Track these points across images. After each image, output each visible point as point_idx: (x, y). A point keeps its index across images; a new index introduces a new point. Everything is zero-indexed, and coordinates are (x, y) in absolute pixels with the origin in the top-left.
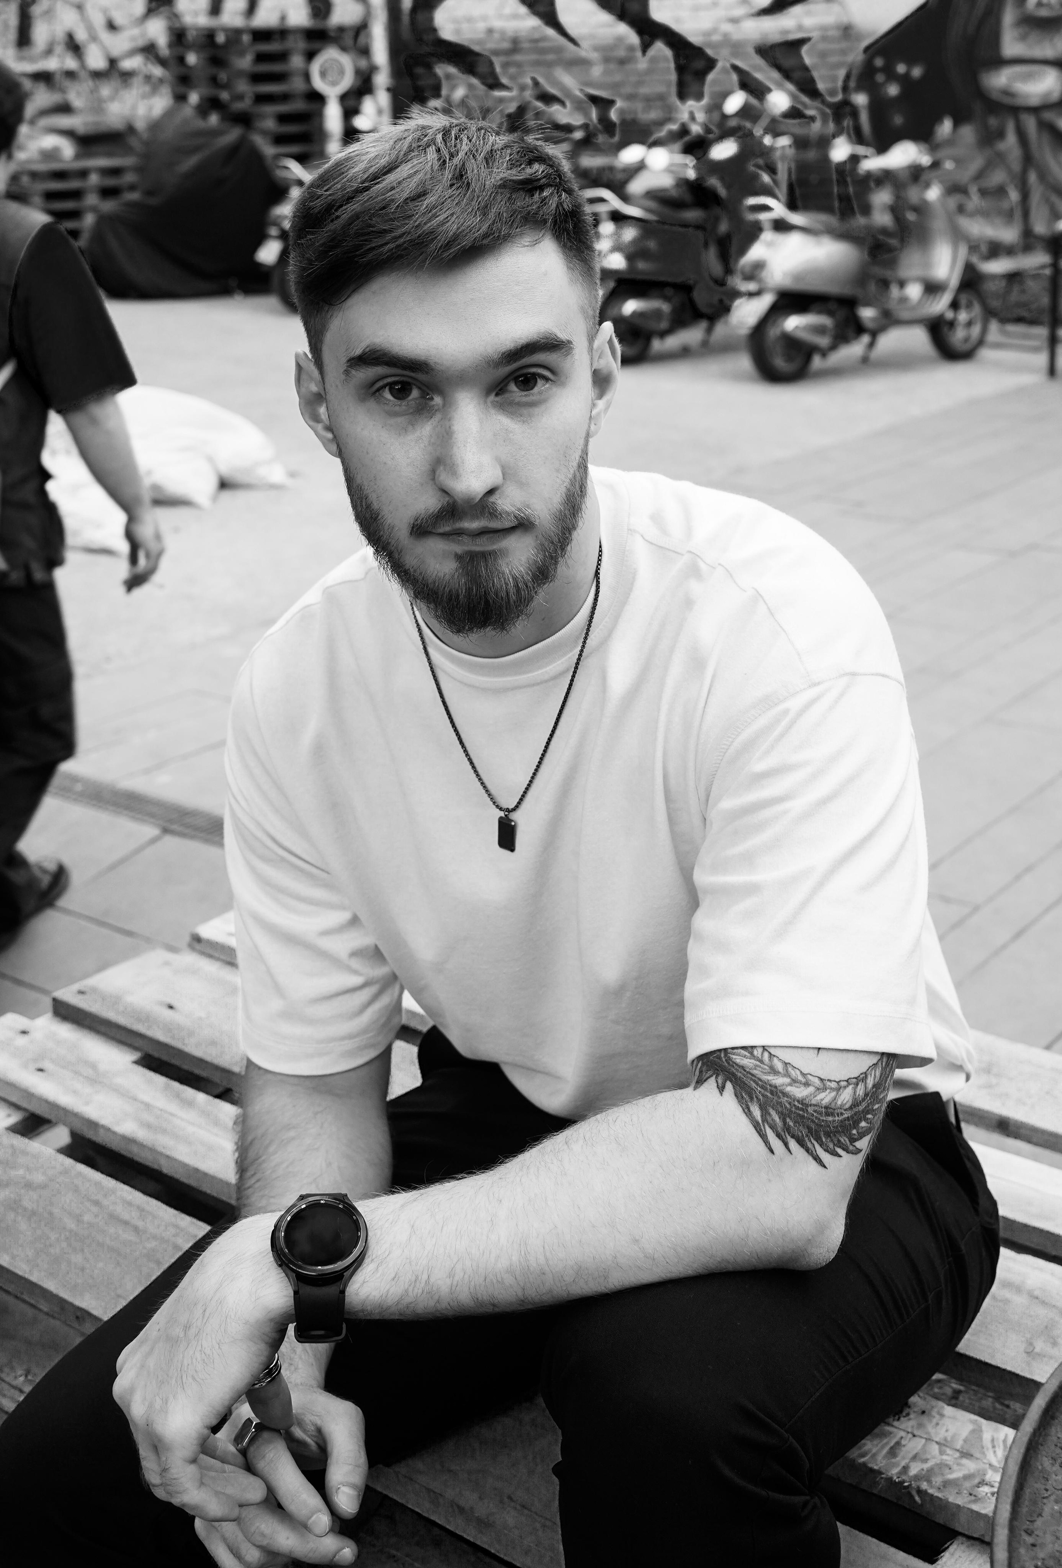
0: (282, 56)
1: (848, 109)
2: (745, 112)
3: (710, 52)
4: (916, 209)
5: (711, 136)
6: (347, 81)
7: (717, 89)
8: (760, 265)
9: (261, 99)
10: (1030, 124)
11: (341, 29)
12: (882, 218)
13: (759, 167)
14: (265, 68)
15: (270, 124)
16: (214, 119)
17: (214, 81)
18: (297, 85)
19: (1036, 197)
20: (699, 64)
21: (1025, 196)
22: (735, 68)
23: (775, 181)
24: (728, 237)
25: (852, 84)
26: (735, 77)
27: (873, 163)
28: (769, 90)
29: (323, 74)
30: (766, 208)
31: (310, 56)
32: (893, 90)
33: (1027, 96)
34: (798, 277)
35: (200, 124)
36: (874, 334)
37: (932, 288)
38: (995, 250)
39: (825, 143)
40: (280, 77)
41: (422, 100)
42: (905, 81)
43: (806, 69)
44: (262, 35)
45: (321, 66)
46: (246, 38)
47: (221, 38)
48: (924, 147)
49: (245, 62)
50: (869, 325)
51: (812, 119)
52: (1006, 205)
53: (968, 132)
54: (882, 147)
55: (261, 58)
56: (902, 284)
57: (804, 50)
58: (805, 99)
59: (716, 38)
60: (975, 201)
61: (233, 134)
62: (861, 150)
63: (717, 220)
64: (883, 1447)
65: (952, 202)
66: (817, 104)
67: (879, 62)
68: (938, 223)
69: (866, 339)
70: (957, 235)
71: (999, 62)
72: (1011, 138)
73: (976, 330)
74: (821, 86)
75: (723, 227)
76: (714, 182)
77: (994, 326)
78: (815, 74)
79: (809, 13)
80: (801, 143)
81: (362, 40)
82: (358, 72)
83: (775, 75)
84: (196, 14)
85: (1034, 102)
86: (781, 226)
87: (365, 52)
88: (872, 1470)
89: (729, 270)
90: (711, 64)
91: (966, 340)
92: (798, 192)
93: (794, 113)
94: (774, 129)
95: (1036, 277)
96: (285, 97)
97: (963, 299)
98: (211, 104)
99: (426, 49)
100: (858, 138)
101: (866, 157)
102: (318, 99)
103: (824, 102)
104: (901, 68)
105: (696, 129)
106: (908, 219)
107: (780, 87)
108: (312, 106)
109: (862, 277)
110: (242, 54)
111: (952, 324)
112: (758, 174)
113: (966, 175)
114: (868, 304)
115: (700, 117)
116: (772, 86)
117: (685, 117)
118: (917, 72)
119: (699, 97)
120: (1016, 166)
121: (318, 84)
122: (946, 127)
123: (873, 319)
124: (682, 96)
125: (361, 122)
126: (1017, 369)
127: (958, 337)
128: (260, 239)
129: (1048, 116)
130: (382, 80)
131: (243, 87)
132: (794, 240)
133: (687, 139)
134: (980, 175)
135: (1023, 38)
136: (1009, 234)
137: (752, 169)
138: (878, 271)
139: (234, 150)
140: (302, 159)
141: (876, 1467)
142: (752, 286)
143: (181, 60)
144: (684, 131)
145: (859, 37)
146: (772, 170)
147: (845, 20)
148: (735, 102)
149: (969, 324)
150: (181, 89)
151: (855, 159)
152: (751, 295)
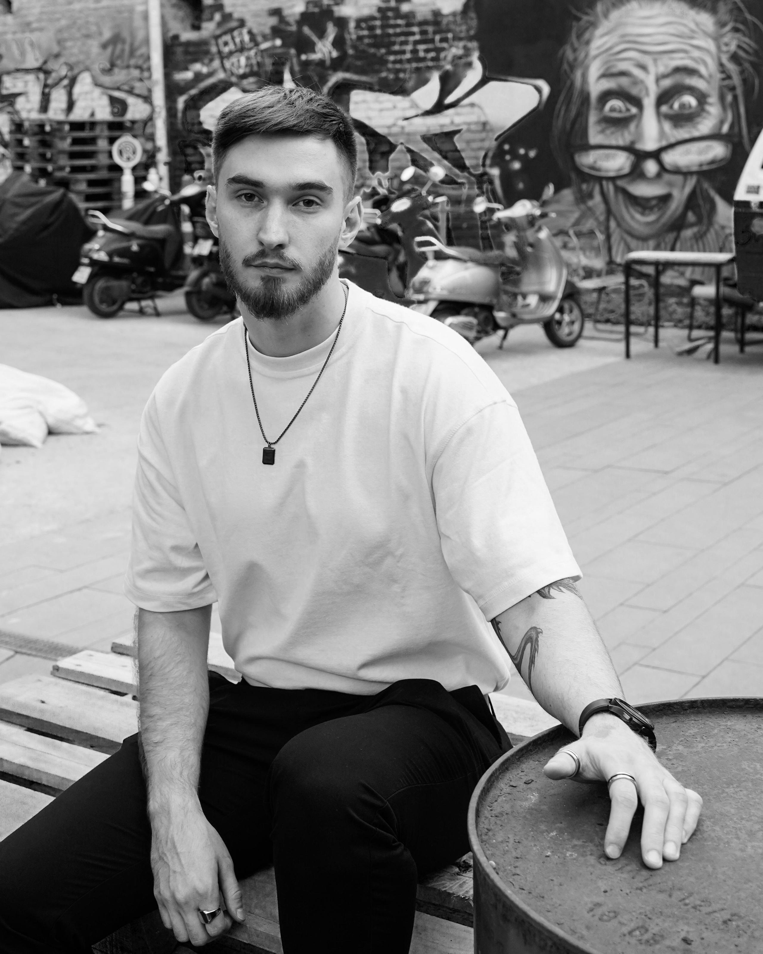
0: (93, 141)
1: (485, 178)
2: (415, 179)
3: (392, 139)
4: (531, 245)
5: (393, 196)
6: (138, 158)
7: (397, 164)
8: (425, 282)
9: (75, 169)
10: (610, 188)
11: (133, 122)
12: (511, 252)
13: (426, 217)
14: (77, 148)
15: (83, 187)
16: (42, 183)
17: (43, 157)
18: (103, 160)
19: (615, 238)
20: (384, 148)
21: (608, 237)
22: (409, 151)
23: (436, 227)
24: (405, 264)
25: (488, 162)
26: (409, 156)
27: (502, 214)
28: (432, 165)
29: (121, 153)
30: (431, 244)
31: (112, 141)
32: (517, 165)
33: (607, 171)
34: (452, 291)
35: (33, 187)
36: (506, 330)
37: (544, 298)
38: (589, 273)
39: (470, 200)
40: (90, 155)
41: (190, 171)
42: (524, 159)
43: (457, 150)
44: (77, 126)
45: (119, 146)
46: (67, 127)
47: (48, 128)
48: (535, 203)
49: (66, 145)
50: (502, 323)
51: (462, 184)
52: (595, 243)
53: (567, 194)
54: (509, 204)
55: (76, 141)
56: (524, 296)
57: (456, 138)
58: (457, 171)
59: (395, 130)
60: (574, 241)
61: (58, 193)
62: (495, 205)
63: (397, 253)
64: (456, 884)
65: (558, 242)
66: (466, 174)
67: (507, 147)
68: (547, 255)
69: (501, 333)
70: (561, 263)
71: (588, 147)
72: (598, 198)
73: (576, 327)
74: (468, 163)
75: (402, 258)
76: (394, 226)
77: (589, 325)
78: (463, 155)
79: (458, 114)
80: (455, 201)
81: (148, 130)
82: (145, 151)
83: (437, 155)
84: (29, 111)
85: (612, 174)
86: (440, 256)
87: (151, 138)
88: (449, 894)
89: (405, 286)
90: (392, 147)
91: (570, 334)
92: (453, 234)
93: (448, 181)
94: (435, 191)
95: (616, 291)
96: (93, 169)
97: (566, 306)
98: (42, 173)
99: (194, 136)
100: (493, 197)
101: (498, 209)
102: (117, 169)
103: (470, 174)
104: (522, 151)
105: (382, 191)
106: (528, 252)
107: (440, 164)
108: (113, 175)
109: (496, 292)
110: (63, 138)
111: (559, 323)
112: (425, 221)
113: (567, 223)
114: (501, 310)
115: (386, 183)
116: (434, 162)
117: (374, 183)
118: (532, 154)
119: (386, 169)
120: (602, 218)
121: (117, 159)
122: (550, 190)
123: (504, 319)
124: (372, 169)
125: (148, 186)
126: (604, 353)
127: (564, 332)
128: (76, 266)
129: (620, 183)
130: (163, 157)
131: (64, 161)
132: (449, 266)
133: (376, 197)
134: (577, 223)
135: (602, 131)
136: (598, 263)
137: (421, 218)
138: (509, 288)
139: (58, 204)
140: (105, 211)
141: (451, 892)
142: (421, 297)
143: (20, 142)
144: (374, 193)
145: (492, 130)
146: (434, 219)
147: (483, 119)
148: (408, 174)
149: (572, 323)
150: (19, 163)
151: (490, 211)
152: (420, 302)
